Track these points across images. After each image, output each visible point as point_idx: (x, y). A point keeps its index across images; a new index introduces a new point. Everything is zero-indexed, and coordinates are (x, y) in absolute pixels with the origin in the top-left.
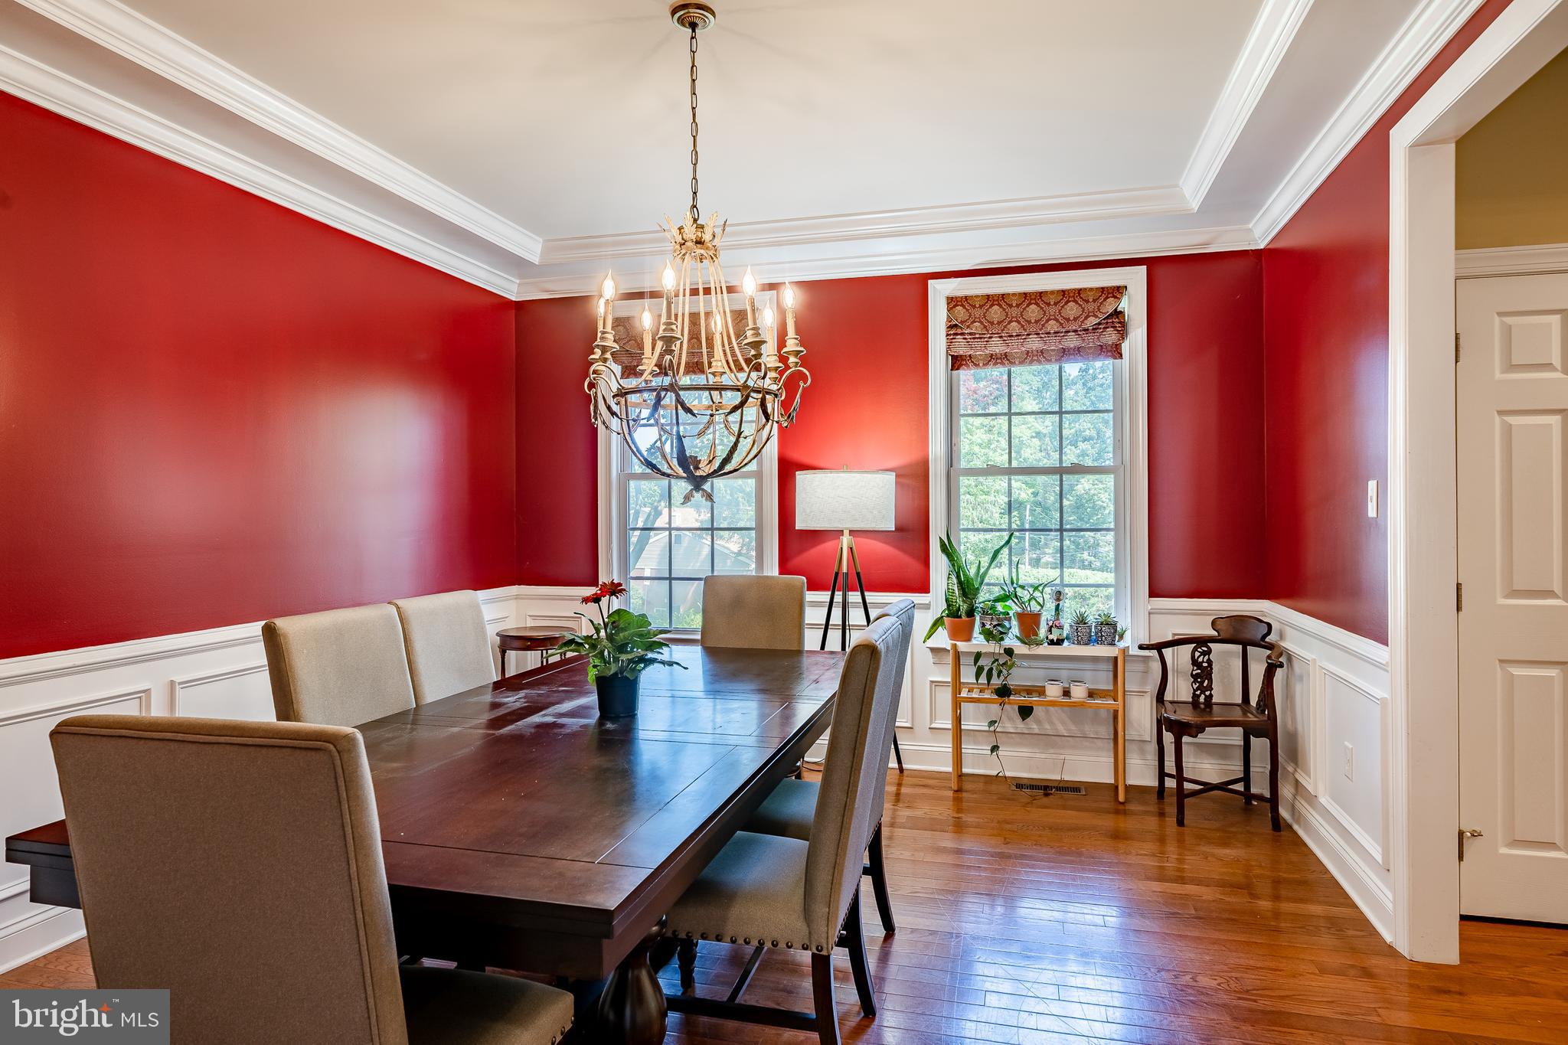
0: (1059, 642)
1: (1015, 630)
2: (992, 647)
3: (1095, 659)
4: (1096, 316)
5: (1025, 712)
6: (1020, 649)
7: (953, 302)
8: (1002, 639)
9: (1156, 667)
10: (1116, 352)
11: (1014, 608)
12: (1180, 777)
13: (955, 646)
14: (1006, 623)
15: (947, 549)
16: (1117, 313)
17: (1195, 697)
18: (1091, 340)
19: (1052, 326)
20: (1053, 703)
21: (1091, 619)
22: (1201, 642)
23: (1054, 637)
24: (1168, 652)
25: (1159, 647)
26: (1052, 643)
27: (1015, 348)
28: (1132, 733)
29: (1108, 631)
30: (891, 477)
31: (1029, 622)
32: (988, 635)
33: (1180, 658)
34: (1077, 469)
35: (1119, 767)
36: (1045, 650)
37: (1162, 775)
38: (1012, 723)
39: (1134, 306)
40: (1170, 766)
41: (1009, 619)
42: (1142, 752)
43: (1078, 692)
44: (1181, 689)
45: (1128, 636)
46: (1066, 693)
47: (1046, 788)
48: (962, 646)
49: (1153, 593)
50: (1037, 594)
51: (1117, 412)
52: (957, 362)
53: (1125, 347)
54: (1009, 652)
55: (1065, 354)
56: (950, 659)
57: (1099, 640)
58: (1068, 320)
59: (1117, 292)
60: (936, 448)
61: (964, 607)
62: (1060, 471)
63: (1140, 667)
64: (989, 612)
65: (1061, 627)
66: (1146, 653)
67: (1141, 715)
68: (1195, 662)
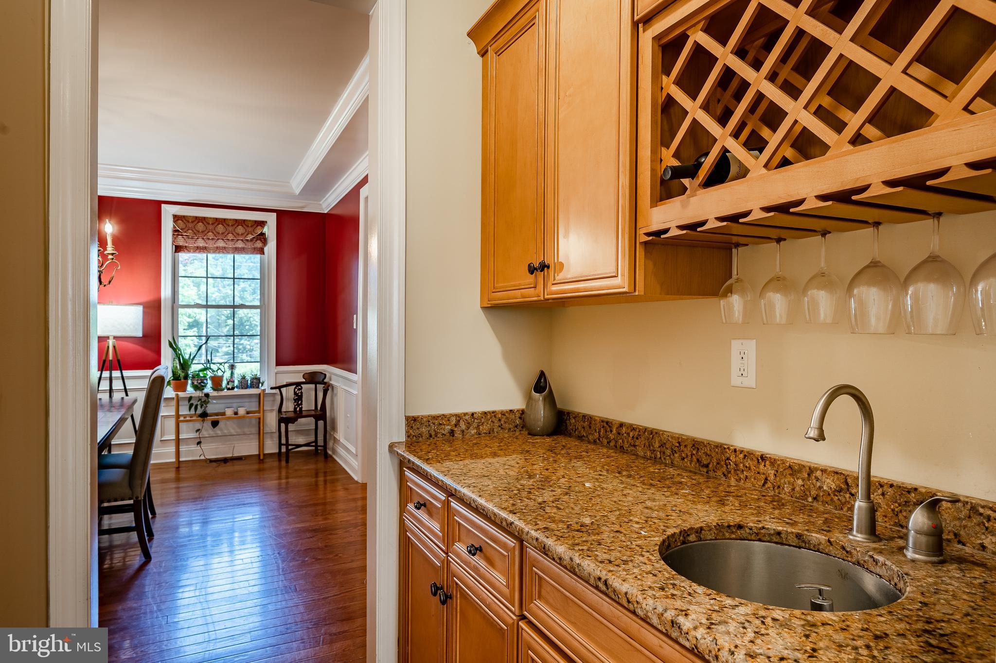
0: (233, 388)
1: (209, 383)
2: (198, 394)
3: (250, 396)
4: (252, 235)
5: (215, 424)
6: (213, 393)
7: (176, 218)
8: (203, 389)
9: (279, 398)
10: (261, 251)
11: (209, 374)
12: (287, 444)
13: (177, 395)
14: (205, 381)
15: (173, 346)
16: (263, 234)
17: (295, 409)
18: (250, 245)
19: (230, 237)
20: (229, 418)
21: (248, 378)
22: (298, 384)
23: (230, 386)
24: (284, 390)
25: (279, 388)
26: (229, 389)
27: (210, 244)
28: (267, 430)
29: (256, 382)
30: (140, 309)
31: (217, 382)
32: (196, 388)
33: (288, 393)
34: (242, 306)
35: (261, 446)
36: (225, 392)
37: (280, 445)
38: (207, 430)
39: (270, 230)
40: (283, 441)
41: (207, 380)
42: (272, 438)
43: (242, 412)
44: (289, 406)
45: (266, 384)
46: (236, 413)
47: (225, 460)
48: (181, 394)
49: (278, 363)
50: (221, 367)
51: (262, 279)
52: (178, 249)
53: (266, 249)
54: (207, 395)
55: (237, 250)
56: (174, 403)
57: (252, 386)
58: (238, 234)
59: (262, 224)
60: (166, 292)
61: (182, 375)
62: (234, 307)
63: (271, 398)
64: (196, 376)
65: (233, 382)
66: (274, 391)
67: (271, 420)
68: (295, 393)
